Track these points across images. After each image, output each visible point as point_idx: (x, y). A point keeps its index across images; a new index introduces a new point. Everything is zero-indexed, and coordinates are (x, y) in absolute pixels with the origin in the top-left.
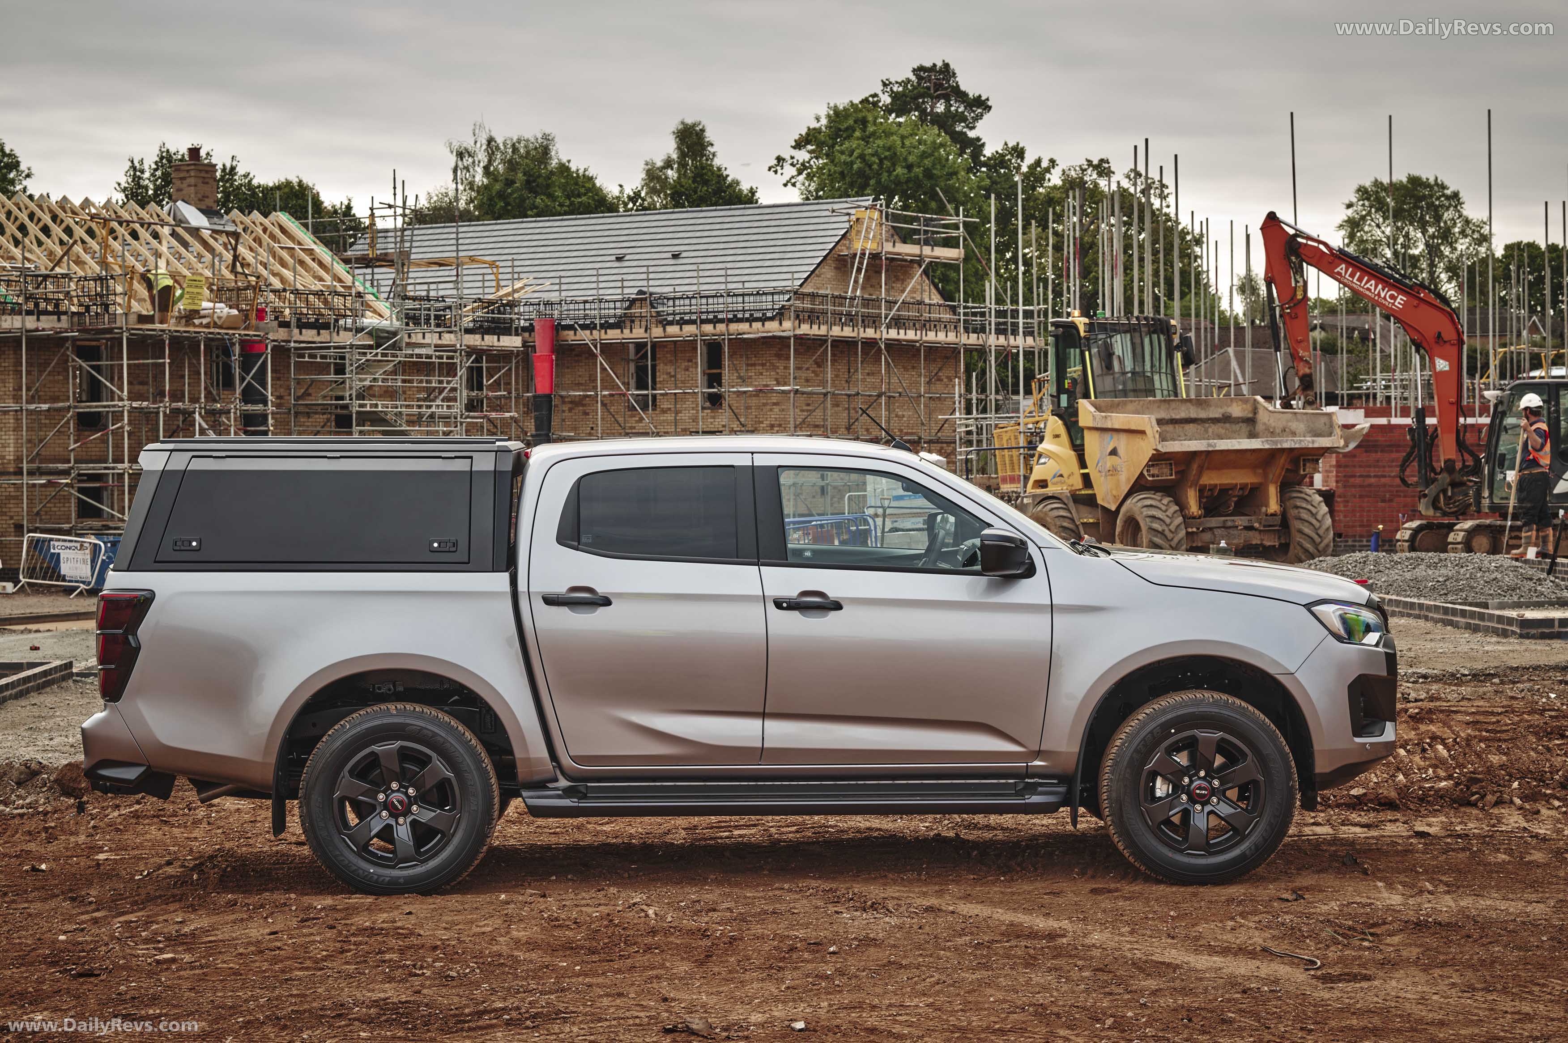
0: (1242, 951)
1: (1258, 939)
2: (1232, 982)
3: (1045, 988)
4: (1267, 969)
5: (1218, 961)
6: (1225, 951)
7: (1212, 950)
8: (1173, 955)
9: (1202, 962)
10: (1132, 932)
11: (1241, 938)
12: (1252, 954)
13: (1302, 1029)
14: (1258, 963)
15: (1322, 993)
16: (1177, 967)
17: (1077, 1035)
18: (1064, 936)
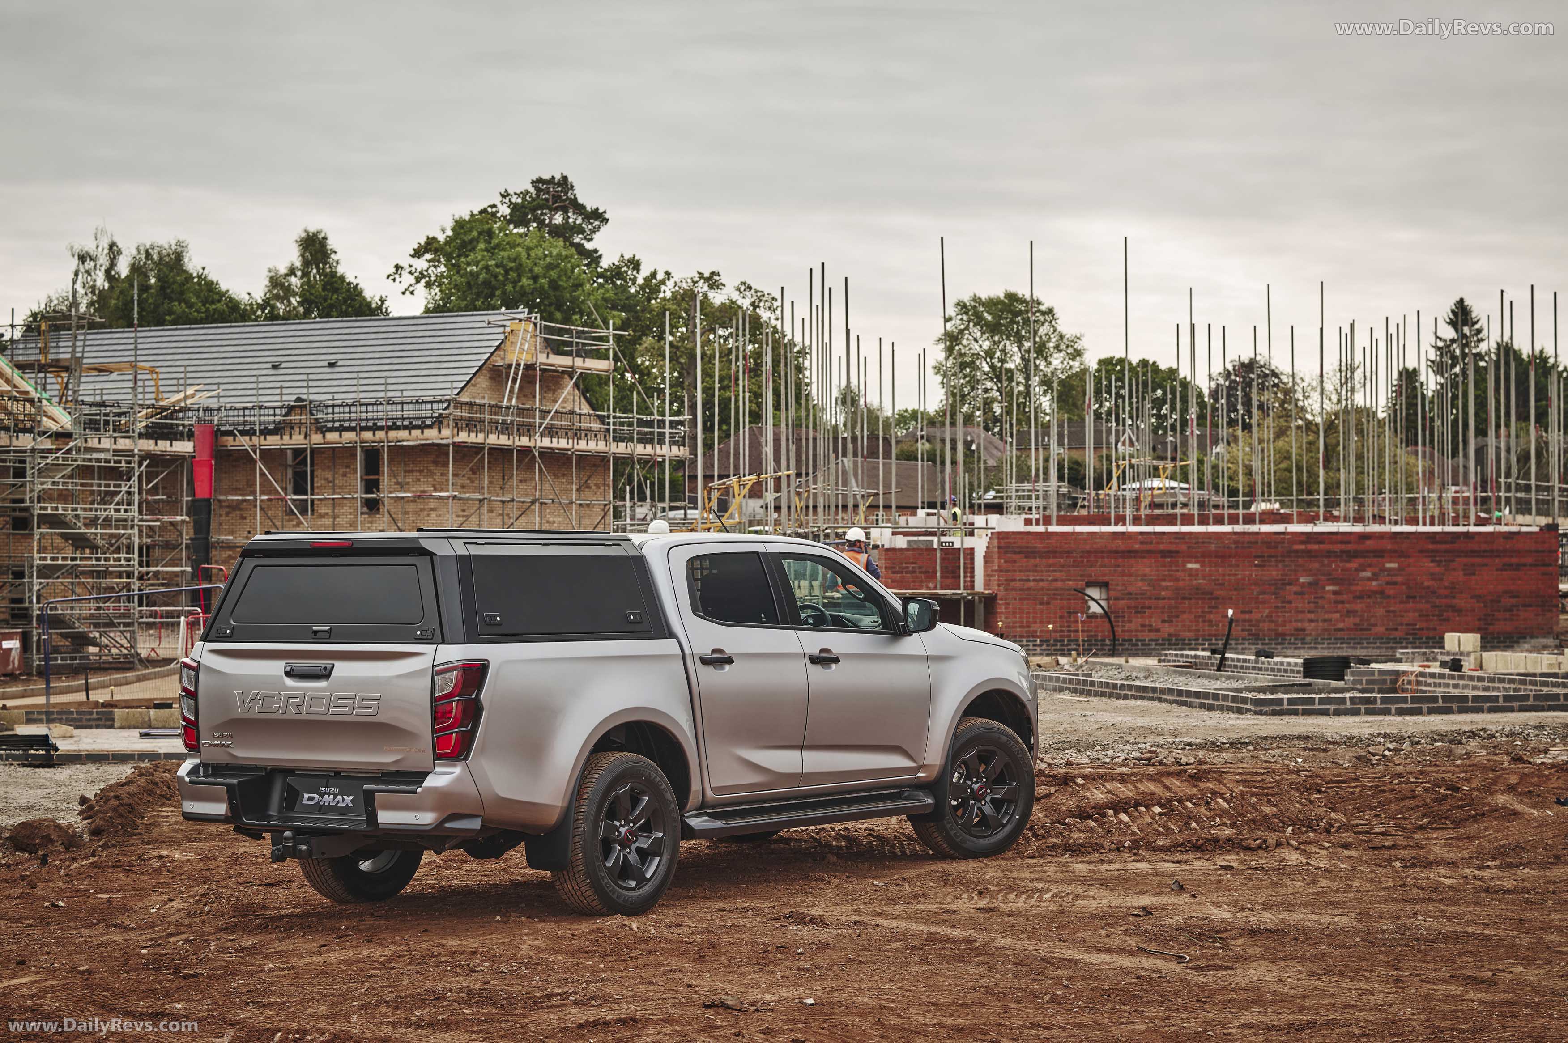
0: (1121, 951)
1: (1132, 942)
2: (1125, 972)
3: (982, 977)
4: (1148, 963)
5: (1105, 957)
6: (1109, 951)
7: (1099, 950)
8: (1068, 953)
9: (1095, 958)
10: (1029, 938)
11: (1117, 942)
12: (1131, 953)
13: (1197, 1001)
14: (1139, 959)
15: (1198, 978)
16: (1076, 962)
17: (1026, 1007)
18: (975, 941)
